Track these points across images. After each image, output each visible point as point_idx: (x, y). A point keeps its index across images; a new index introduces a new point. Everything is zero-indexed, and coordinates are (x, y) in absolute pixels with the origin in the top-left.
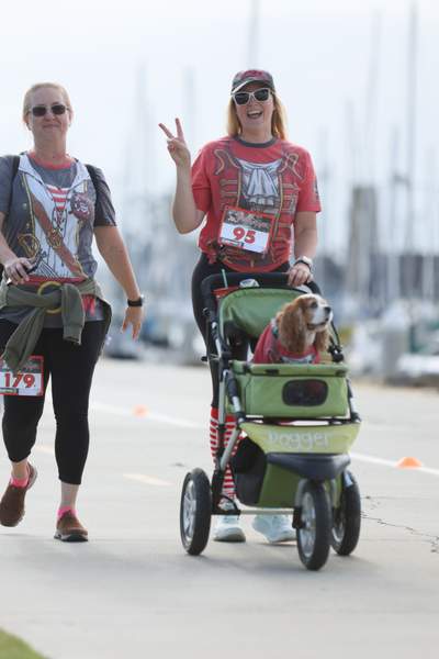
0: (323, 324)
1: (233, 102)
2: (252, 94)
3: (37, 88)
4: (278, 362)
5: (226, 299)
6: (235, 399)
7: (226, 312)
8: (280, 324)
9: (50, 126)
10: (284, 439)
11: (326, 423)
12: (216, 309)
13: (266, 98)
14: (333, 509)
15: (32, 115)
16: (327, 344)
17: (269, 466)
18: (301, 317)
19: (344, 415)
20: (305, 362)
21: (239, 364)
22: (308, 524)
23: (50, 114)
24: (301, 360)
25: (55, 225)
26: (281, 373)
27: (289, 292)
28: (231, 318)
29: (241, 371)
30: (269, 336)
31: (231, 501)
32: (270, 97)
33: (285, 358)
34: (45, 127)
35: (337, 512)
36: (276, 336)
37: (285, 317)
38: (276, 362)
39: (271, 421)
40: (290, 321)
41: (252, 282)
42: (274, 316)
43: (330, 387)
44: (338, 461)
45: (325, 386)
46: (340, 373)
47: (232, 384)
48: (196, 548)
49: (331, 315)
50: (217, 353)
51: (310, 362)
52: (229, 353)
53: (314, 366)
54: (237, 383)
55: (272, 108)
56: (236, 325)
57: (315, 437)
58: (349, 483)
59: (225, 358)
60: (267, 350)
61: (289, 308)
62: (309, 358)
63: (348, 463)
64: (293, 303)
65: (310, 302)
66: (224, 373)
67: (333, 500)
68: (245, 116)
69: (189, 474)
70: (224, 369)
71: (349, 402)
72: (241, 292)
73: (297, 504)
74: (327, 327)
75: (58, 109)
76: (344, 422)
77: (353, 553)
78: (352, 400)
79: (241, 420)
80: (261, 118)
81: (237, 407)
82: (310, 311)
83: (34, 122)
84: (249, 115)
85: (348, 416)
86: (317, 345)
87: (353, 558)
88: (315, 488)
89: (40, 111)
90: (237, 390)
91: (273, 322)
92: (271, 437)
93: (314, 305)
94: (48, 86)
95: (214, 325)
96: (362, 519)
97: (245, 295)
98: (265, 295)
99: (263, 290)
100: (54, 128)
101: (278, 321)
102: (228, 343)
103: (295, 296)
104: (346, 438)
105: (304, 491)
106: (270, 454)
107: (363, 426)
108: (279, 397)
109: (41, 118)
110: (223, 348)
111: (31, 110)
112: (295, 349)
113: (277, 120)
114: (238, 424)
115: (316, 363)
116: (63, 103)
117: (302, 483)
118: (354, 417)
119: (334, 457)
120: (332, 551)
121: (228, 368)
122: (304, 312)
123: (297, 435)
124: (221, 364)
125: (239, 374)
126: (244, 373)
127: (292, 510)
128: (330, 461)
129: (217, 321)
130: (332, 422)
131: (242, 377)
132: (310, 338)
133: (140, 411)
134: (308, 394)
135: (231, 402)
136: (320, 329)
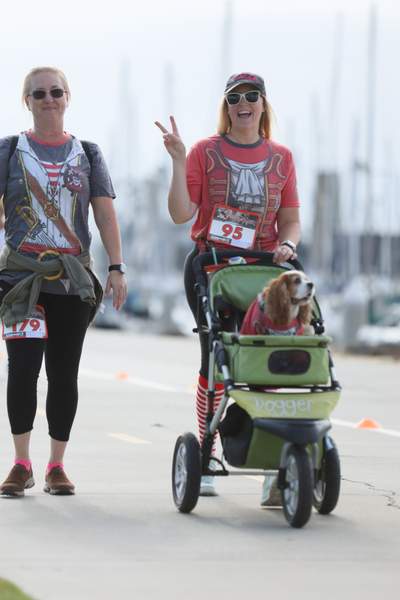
0: (305, 299)
1: (225, 104)
2: (243, 95)
3: (37, 72)
4: (265, 334)
5: (216, 275)
6: (224, 368)
7: (216, 288)
8: (266, 298)
9: (49, 108)
10: (270, 405)
11: (308, 391)
12: (206, 284)
13: (255, 100)
14: (315, 470)
15: (32, 98)
16: (310, 316)
17: (256, 431)
18: (286, 292)
19: (325, 383)
20: (290, 334)
21: (228, 335)
22: (292, 485)
23: (49, 97)
24: (286, 332)
25: (50, 198)
26: (267, 343)
27: (275, 269)
28: (220, 293)
29: (231, 342)
30: (256, 310)
31: (220, 463)
32: (260, 100)
33: (270, 330)
34: (44, 109)
35: (319, 474)
36: (262, 309)
37: (271, 292)
38: (262, 333)
39: (257, 388)
40: (275, 296)
41: (240, 260)
42: (261, 291)
43: (313, 358)
44: (320, 426)
45: (308, 355)
46: (322, 345)
47: (222, 353)
48: (187, 506)
49: (314, 291)
50: (207, 325)
51: (294, 334)
52: (218, 325)
53: (297, 338)
54: (226, 353)
55: (261, 110)
56: (224, 299)
57: (299, 403)
58: (330, 446)
59: (215, 330)
60: (254, 323)
61: (275, 283)
62: (293, 330)
63: (329, 428)
64: (278, 279)
65: (294, 278)
66: (214, 344)
67: (315, 462)
68: (236, 116)
69: (180, 437)
70: (214, 340)
71: (330, 371)
72: (229, 269)
73: (282, 465)
74: (310, 302)
75: (57, 93)
76: (325, 389)
77: (333, 512)
78: (333, 369)
79: (229, 387)
80: (250, 118)
81: (226, 375)
82: (295, 287)
83: (35, 105)
84: (239, 115)
85: (329, 384)
86: (300, 318)
87: (333, 516)
88: (298, 450)
89: (39, 94)
90: (226, 359)
91: (260, 296)
92: (257, 403)
93: (298, 281)
94: (48, 71)
95: (204, 299)
96: (342, 481)
97: (233, 271)
98: (251, 271)
99: (251, 267)
100: (54, 111)
101: (264, 296)
102: (218, 315)
103: (280, 273)
104: (326, 404)
105: (289, 453)
106: (257, 419)
107: (344, 393)
108: (265, 367)
109: (40, 101)
110: (212, 320)
111: (31, 93)
112: (280, 321)
113: (265, 121)
114: (227, 391)
115: (300, 334)
116: (61, 87)
117: (286, 446)
118: (335, 385)
119: (316, 422)
120: (314, 510)
121: (218, 339)
122: (288, 287)
123: (282, 402)
124: (212, 336)
125: (228, 344)
126: (233, 344)
127: (277, 471)
128: (313, 426)
129: (208, 295)
130: (314, 389)
131: (231, 347)
132: (294, 312)
133: (123, 376)
134: (292, 364)
135: (220, 371)
136: (304, 304)
